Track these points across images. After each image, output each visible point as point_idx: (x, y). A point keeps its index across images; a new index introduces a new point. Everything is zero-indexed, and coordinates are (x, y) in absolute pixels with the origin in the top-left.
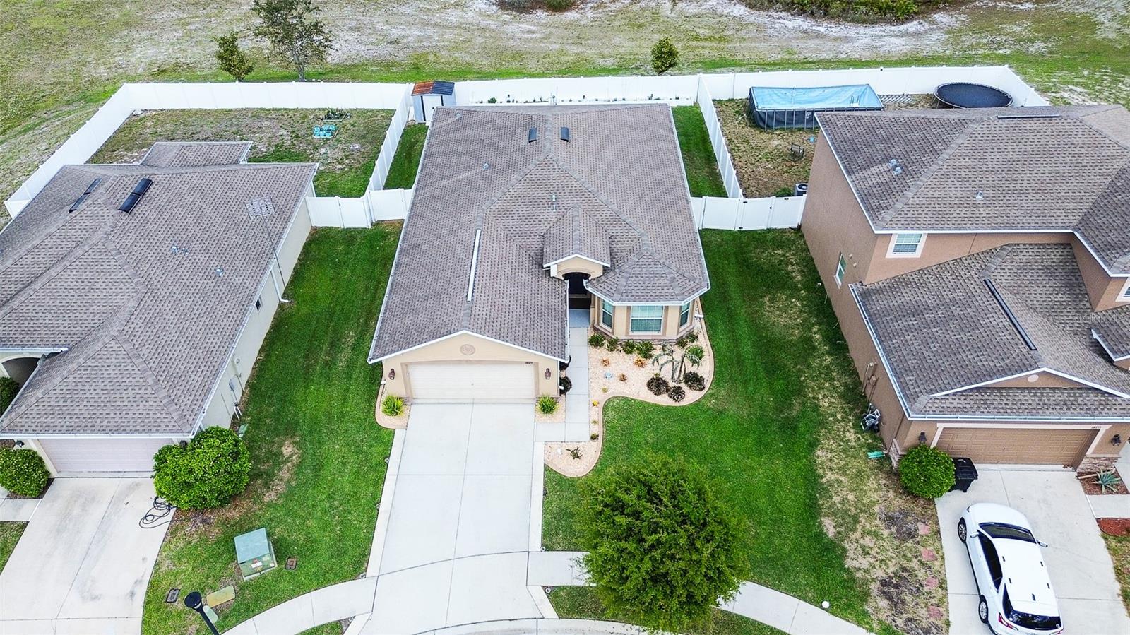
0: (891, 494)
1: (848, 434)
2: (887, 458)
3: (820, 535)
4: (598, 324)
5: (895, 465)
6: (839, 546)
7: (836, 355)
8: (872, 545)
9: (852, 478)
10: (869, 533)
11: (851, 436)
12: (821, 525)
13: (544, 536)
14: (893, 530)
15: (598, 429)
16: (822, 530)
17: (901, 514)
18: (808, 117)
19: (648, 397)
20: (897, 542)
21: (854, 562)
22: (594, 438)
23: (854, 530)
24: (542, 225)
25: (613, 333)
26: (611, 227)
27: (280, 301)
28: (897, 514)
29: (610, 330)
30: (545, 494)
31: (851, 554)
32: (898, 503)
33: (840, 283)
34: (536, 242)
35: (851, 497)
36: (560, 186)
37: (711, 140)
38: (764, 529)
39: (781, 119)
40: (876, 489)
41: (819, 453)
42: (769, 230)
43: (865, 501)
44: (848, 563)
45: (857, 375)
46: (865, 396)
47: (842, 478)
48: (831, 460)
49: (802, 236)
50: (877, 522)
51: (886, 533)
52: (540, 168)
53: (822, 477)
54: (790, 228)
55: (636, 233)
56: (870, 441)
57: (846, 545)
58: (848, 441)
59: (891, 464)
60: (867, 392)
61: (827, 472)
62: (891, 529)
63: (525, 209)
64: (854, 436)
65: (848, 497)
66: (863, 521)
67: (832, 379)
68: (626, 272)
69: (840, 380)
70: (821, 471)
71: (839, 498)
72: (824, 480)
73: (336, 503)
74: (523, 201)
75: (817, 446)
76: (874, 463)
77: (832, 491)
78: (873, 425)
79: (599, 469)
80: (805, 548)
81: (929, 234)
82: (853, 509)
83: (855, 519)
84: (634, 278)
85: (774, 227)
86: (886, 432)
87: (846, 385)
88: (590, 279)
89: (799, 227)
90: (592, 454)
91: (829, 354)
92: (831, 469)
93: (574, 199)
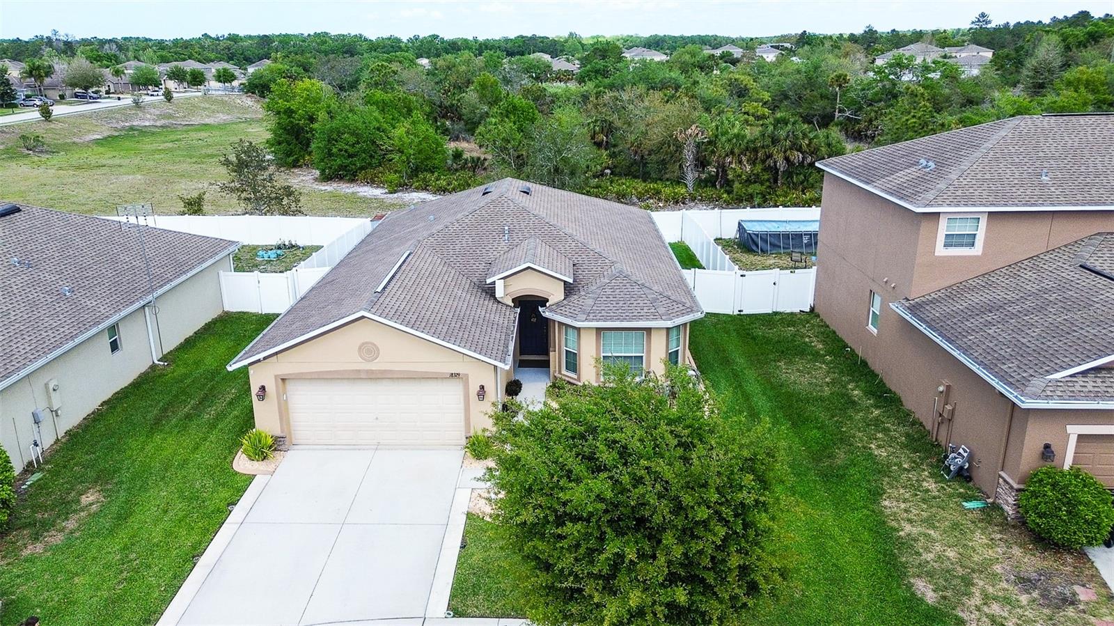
0: (1017, 551)
1: (925, 484)
2: (996, 507)
3: (913, 601)
4: (560, 372)
5: (1010, 513)
6: (947, 615)
7: (885, 407)
8: (1006, 614)
9: (945, 532)
10: (995, 599)
11: (930, 485)
12: (910, 588)
13: (453, 596)
14: (1035, 594)
16: (913, 594)
17: (1041, 575)
18: (806, 242)
20: (1047, 611)
23: (969, 595)
24: (490, 254)
25: (579, 379)
26: (576, 256)
27: (153, 362)
28: (1034, 576)
29: (575, 377)
30: (463, 547)
32: (1031, 562)
33: (876, 331)
34: (481, 270)
35: (951, 554)
36: (515, 220)
37: (699, 259)
38: (815, 591)
39: (776, 242)
40: (988, 545)
41: (886, 503)
42: (776, 313)
43: (976, 559)
45: (921, 424)
46: (939, 445)
47: (932, 532)
48: (906, 511)
49: (818, 316)
50: (1004, 585)
51: (1024, 599)
52: (492, 206)
53: (897, 530)
54: (801, 311)
55: (607, 261)
56: (962, 490)
57: (960, 614)
58: (928, 491)
59: (1002, 514)
60: (940, 439)
61: (905, 524)
62: (1030, 594)
63: (470, 240)
64: (933, 486)
65: (947, 554)
66: (981, 583)
67: (886, 431)
68: (594, 293)
69: (899, 432)
70: (894, 524)
71: (931, 555)
72: (902, 533)
73: (132, 556)
74: (468, 233)
75: (881, 496)
76: (977, 515)
77: (919, 546)
78: (961, 468)
80: (890, 616)
81: (990, 213)
82: (959, 568)
83: (968, 583)
84: (605, 299)
85: (782, 310)
86: (982, 475)
87: (907, 435)
88: (548, 304)
89: (812, 309)
91: (877, 407)
92: (910, 521)
93: (531, 232)
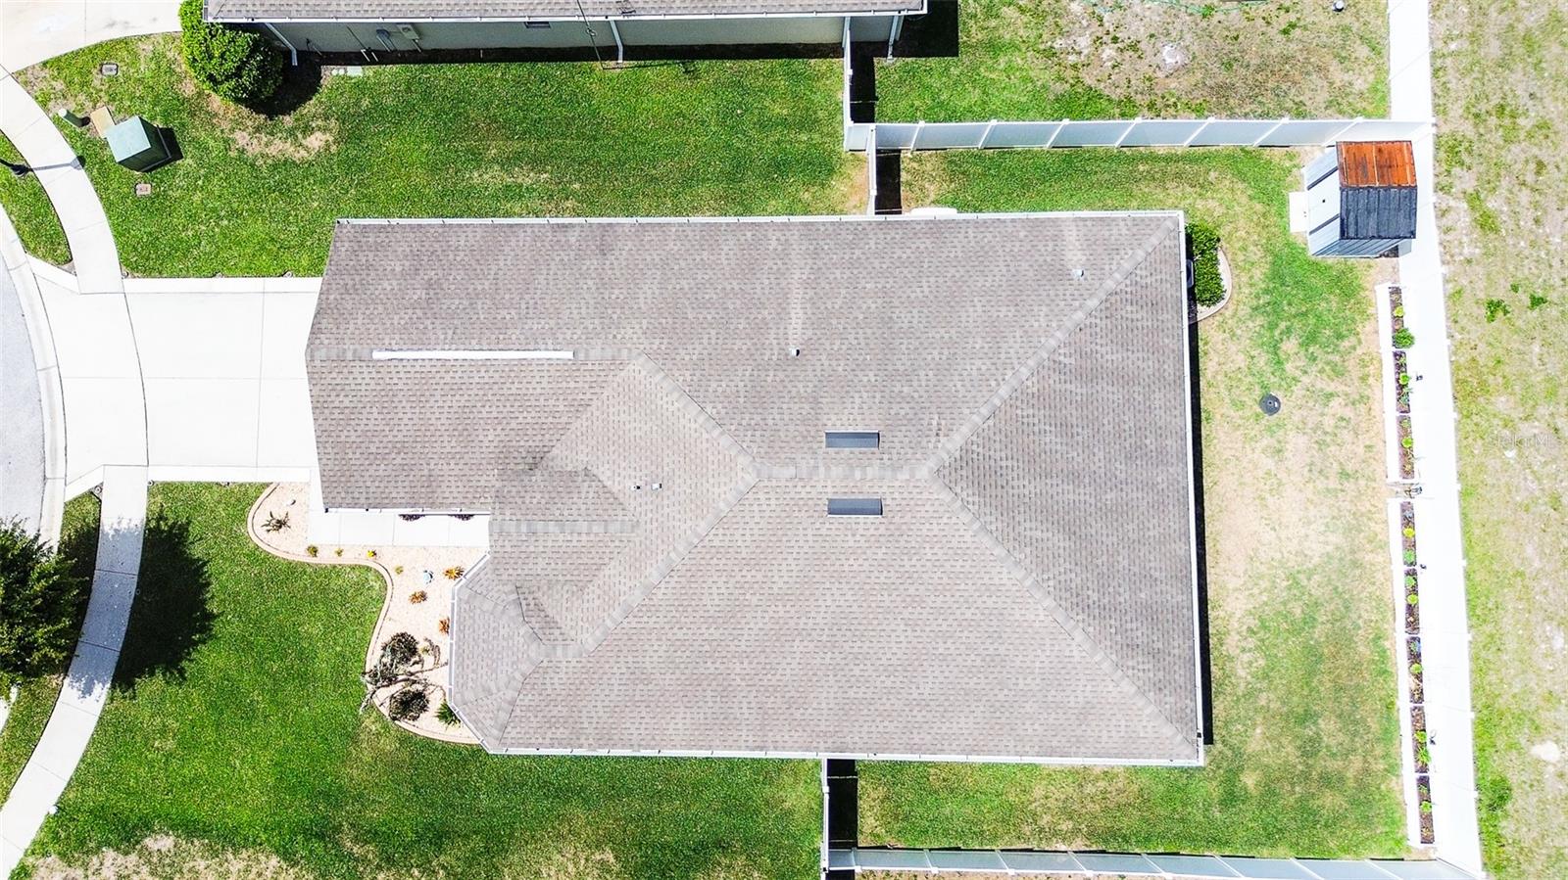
3: (149, 828)
6: (132, 847)
12: (163, 833)
15: (326, 558)
16: (156, 832)
19: (385, 631)
21: (111, 861)
22: (314, 551)
24: (607, 466)
26: (598, 592)
31: (121, 859)
36: (683, 496)
41: (274, 861)
44: (110, 854)
52: (721, 457)
53: (235, 853)
57: (132, 857)
61: (242, 865)
63: (638, 433)
68: (503, 612)
71: (202, 867)
72: (230, 856)
73: (226, 222)
74: (655, 428)
75: (285, 860)
77: (212, 862)
79: (258, 557)
84: (493, 625)
90: (286, 547)
92: (246, 870)
93: (655, 524)
